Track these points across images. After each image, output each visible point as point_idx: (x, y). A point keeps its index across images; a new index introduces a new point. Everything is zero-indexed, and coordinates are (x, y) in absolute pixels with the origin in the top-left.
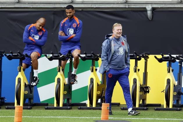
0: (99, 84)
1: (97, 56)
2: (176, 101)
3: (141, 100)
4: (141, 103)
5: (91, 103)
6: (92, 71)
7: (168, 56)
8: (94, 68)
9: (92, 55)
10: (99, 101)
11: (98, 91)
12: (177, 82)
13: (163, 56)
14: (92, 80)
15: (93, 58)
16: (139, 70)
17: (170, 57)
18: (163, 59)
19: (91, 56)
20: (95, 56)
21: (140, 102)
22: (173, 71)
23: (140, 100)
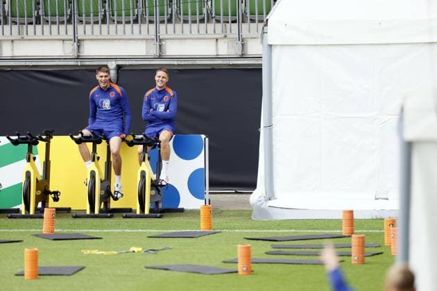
0: (39, 179)
1: (36, 138)
2: (154, 204)
3: (103, 203)
4: (102, 207)
5: (27, 208)
6: (29, 160)
7: (142, 136)
8: (32, 156)
9: (28, 136)
10: (40, 205)
11: (37, 190)
12: (155, 175)
13: (134, 136)
14: (28, 175)
15: (29, 140)
16: (98, 158)
17: (144, 138)
18: (135, 141)
19: (27, 138)
20: (32, 137)
21: (100, 206)
22: (149, 159)
23: (101, 203)
